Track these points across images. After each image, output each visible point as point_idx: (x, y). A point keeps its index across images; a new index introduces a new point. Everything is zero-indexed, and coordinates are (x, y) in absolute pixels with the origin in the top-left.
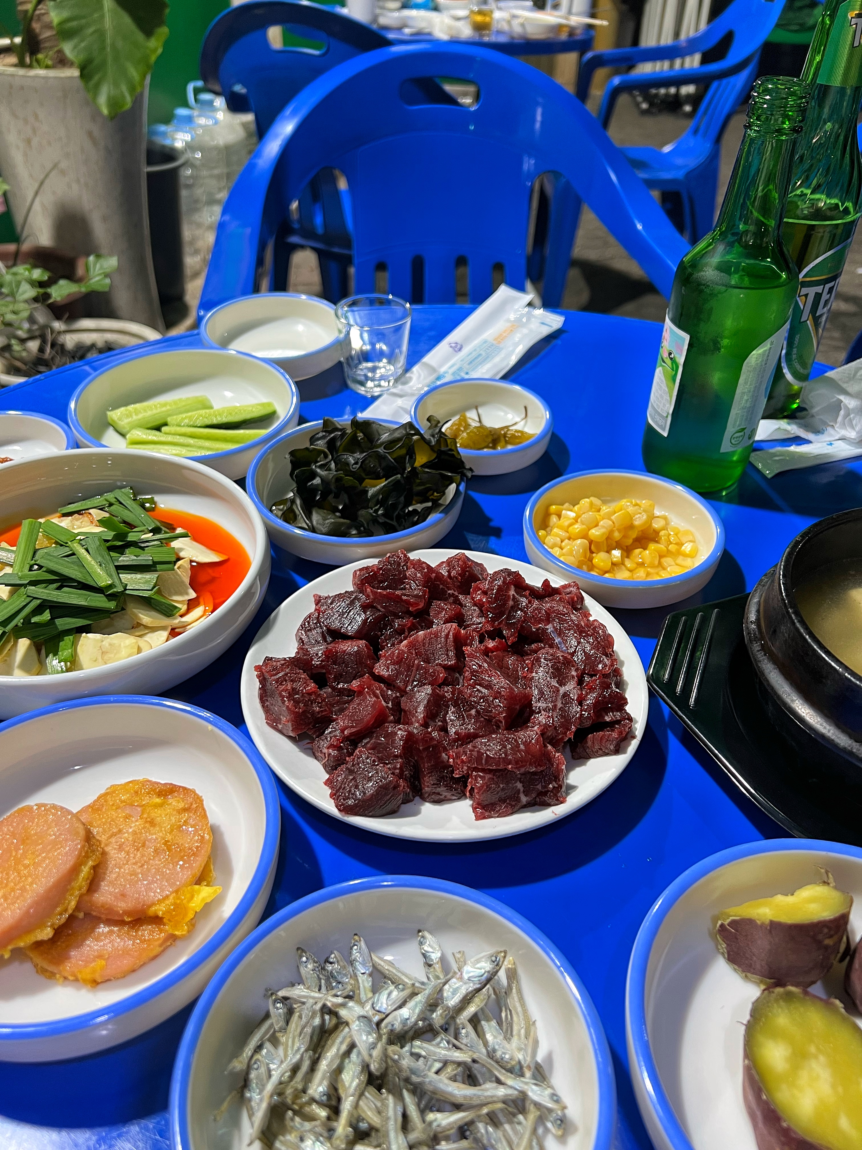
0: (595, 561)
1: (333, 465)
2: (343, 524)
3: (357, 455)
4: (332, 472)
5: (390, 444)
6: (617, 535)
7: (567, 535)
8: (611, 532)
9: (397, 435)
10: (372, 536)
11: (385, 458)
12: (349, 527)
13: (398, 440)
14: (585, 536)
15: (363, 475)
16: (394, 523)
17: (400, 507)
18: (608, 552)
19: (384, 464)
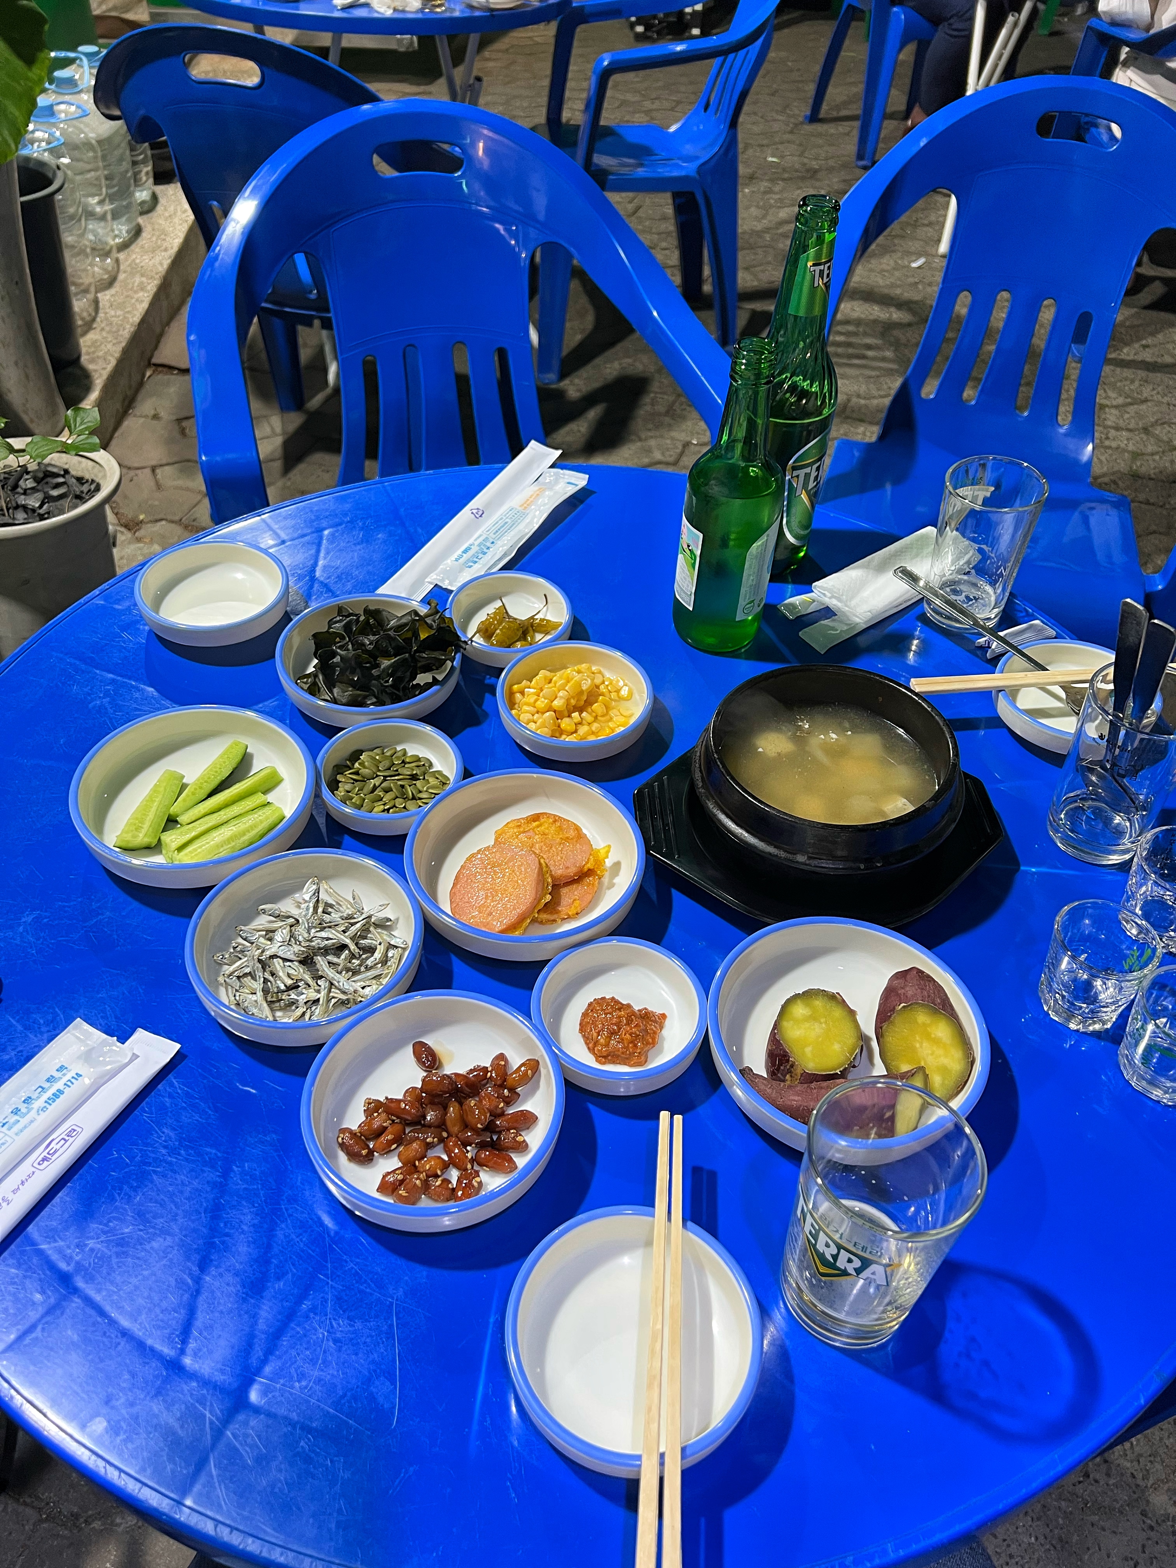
0: (563, 726)
1: (350, 647)
2: (359, 695)
3: (372, 638)
4: (350, 652)
5: (398, 628)
6: (573, 702)
7: (535, 710)
8: (568, 700)
9: (404, 621)
10: (384, 705)
11: (394, 639)
12: (366, 697)
13: (405, 625)
14: (550, 709)
15: (378, 654)
16: (401, 694)
17: (407, 680)
18: (569, 716)
19: (393, 645)
